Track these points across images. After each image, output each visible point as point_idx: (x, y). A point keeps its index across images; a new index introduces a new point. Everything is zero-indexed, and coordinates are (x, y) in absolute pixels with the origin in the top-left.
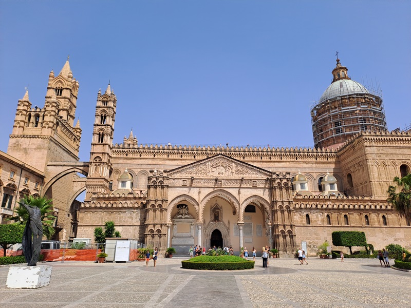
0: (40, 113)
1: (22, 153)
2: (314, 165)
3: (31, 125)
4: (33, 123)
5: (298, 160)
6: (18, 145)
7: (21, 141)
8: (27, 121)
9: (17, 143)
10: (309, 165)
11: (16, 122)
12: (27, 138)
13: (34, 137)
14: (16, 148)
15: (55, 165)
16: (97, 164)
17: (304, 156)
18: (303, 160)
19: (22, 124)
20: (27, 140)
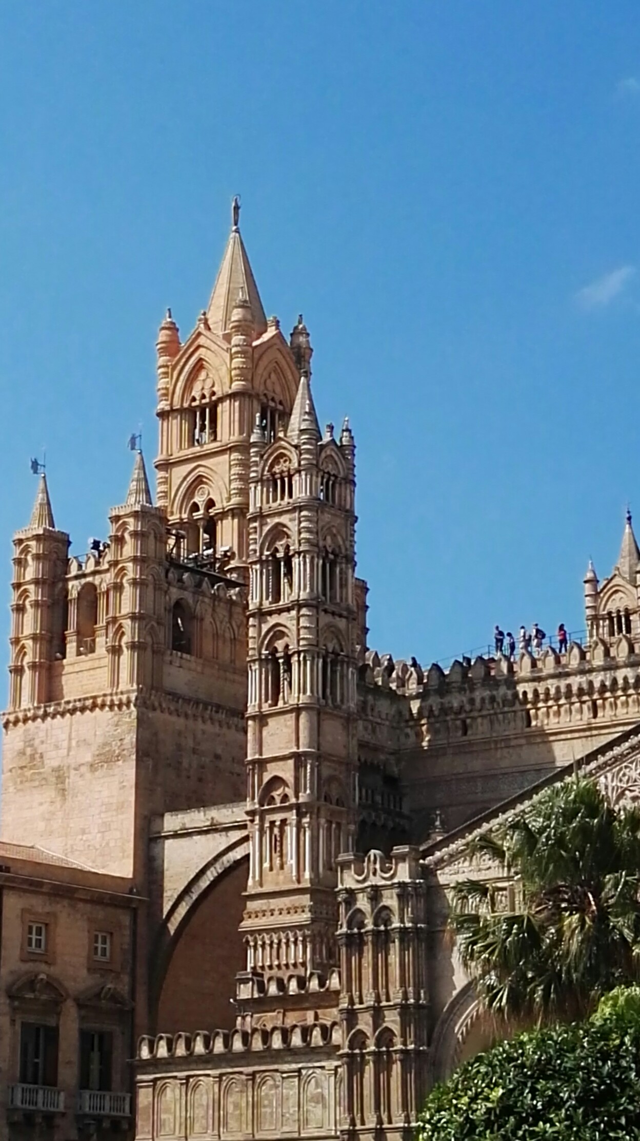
0: (97, 580)
1: (50, 793)
4: (77, 632)
6: (32, 757)
9: (29, 751)
13: (84, 706)
14: (29, 773)
16: (278, 817)
19: (37, 652)
20: (60, 729)
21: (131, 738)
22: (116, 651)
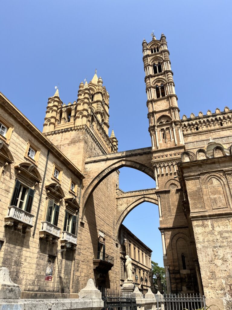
0: (71, 107)
3: (62, 122)
4: (64, 118)
7: (52, 138)
8: (58, 118)
11: (46, 120)
12: (59, 133)
13: (66, 130)
15: (95, 162)
16: (165, 128)
19: (53, 120)
20: (58, 136)
21: (83, 137)
22: (78, 118)
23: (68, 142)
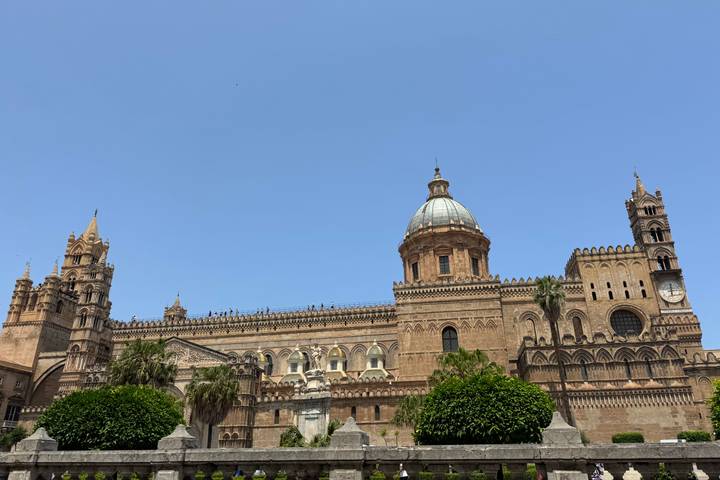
0: (38, 293)
1: (13, 344)
2: (369, 331)
3: (27, 309)
4: (30, 306)
5: (349, 325)
6: (10, 335)
7: (13, 330)
10: (363, 332)
12: (21, 325)
13: (27, 324)
14: (7, 339)
15: (47, 358)
16: (75, 355)
17: (356, 318)
18: (354, 325)
19: (17, 309)
21: (39, 333)
22: (39, 311)
23: (26, 336)
